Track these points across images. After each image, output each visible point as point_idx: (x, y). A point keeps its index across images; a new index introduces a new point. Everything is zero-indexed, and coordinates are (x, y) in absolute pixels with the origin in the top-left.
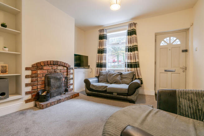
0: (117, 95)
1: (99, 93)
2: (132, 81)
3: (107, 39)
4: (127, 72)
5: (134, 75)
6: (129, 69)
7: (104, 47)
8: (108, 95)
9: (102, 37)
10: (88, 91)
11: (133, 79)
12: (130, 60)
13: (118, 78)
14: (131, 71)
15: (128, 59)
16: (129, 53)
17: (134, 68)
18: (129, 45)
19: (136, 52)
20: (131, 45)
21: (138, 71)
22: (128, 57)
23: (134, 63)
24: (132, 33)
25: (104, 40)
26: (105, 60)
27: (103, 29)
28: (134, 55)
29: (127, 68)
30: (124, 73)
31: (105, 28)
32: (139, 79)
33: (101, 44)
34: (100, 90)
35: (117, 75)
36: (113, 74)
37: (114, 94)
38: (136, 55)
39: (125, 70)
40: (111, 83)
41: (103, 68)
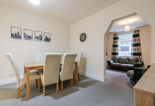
0: (127, 69)
1: (116, 68)
2: (136, 63)
3: (118, 39)
4: (132, 58)
5: (138, 60)
6: (134, 56)
7: (117, 44)
8: (121, 69)
9: (116, 38)
10: (110, 67)
11: (136, 62)
12: (135, 51)
13: (127, 61)
14: (135, 57)
15: (133, 51)
16: (134, 47)
17: (137, 56)
18: (134, 43)
19: (139, 47)
20: (136, 43)
21: (141, 58)
22: (133, 49)
23: (137, 53)
24: (136, 36)
25: (117, 40)
26: (118, 51)
27: (117, 34)
28: (138, 48)
29: (132, 56)
30: (130, 58)
31: (117, 33)
32: (141, 62)
33: (115, 42)
34: (117, 66)
35: (126, 60)
36: (123, 59)
37: (125, 68)
38: (139, 48)
39: (131, 57)
40: (122, 64)
41: (116, 55)
